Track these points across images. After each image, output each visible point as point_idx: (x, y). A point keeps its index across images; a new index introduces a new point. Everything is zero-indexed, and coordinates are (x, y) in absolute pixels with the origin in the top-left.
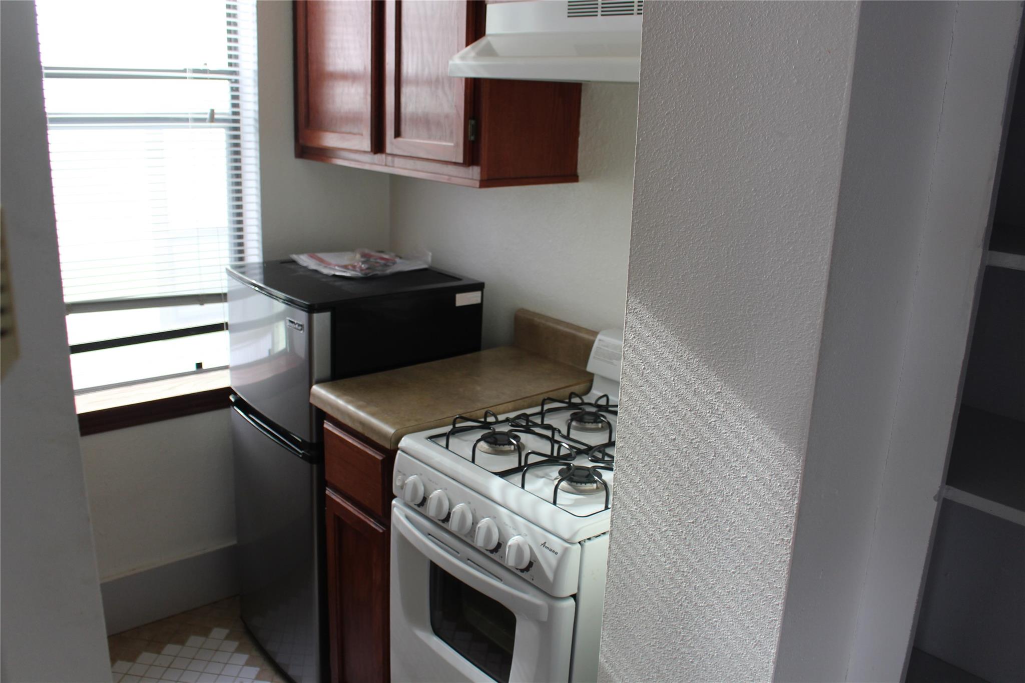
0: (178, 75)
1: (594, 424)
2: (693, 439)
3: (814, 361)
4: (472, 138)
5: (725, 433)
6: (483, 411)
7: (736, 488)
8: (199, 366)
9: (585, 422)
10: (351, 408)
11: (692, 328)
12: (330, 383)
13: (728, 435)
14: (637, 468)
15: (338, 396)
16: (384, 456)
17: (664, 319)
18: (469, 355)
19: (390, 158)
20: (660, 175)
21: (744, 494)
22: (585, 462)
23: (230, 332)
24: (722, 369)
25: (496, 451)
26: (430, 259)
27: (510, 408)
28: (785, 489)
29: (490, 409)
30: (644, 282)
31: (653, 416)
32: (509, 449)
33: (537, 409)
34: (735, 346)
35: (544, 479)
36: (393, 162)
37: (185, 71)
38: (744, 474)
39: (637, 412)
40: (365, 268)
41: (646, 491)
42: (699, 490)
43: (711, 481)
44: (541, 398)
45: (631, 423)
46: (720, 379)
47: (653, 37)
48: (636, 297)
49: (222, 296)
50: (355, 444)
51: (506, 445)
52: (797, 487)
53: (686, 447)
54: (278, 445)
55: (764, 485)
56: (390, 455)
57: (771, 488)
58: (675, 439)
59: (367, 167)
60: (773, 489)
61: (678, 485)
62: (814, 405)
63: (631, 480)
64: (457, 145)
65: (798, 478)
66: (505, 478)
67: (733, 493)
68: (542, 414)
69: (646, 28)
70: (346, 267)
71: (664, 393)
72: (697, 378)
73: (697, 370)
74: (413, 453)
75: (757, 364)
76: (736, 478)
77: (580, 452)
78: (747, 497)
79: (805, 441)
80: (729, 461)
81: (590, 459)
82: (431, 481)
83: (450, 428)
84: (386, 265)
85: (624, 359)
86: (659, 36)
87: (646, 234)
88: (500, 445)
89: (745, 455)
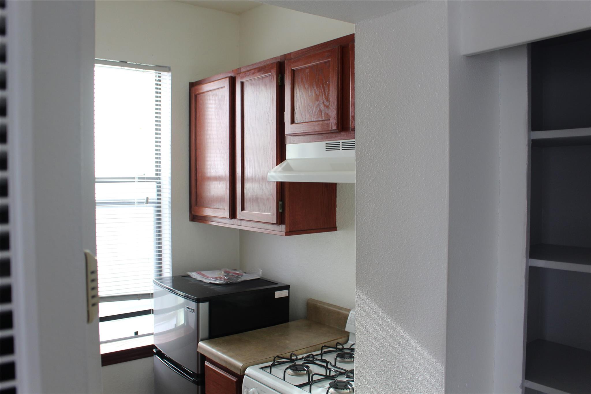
0: (130, 180)
1: (350, 359)
2: (392, 360)
3: (445, 316)
4: (281, 211)
5: (407, 356)
6: (290, 354)
7: (414, 384)
8: (136, 333)
9: (345, 358)
10: (220, 354)
11: (387, 304)
12: (208, 340)
13: (408, 357)
14: (366, 377)
15: (213, 347)
16: (237, 379)
17: (374, 300)
18: (283, 325)
19: (239, 221)
20: (368, 230)
21: (418, 387)
22: (344, 379)
23: (154, 315)
24: (403, 323)
25: (296, 374)
26: (261, 273)
27: (305, 352)
28: (437, 383)
29: (293, 352)
30: (363, 282)
31: (372, 349)
32: (304, 373)
33: (319, 352)
34: (408, 312)
35: (322, 388)
36: (241, 223)
37: (134, 178)
38: (417, 376)
39: (364, 347)
40: (226, 279)
41: (371, 389)
42: (397, 386)
43: (402, 382)
44: (321, 346)
45: (361, 354)
46: (402, 328)
47: (361, 165)
48: (360, 289)
49: (150, 294)
50: (222, 373)
51: (302, 370)
52: (443, 381)
53: (388, 364)
54: (179, 376)
55: (427, 381)
56: (240, 378)
57: (431, 383)
58: (383, 361)
59: (227, 226)
60: (432, 383)
61: (386, 384)
62: (447, 339)
63: (363, 383)
64: (273, 214)
65: (443, 377)
66: (301, 388)
67: (413, 387)
68: (321, 355)
69: (357, 162)
70: (216, 278)
71: (376, 337)
72: (392, 329)
73: (391, 325)
74: (253, 377)
75: (419, 320)
76: (414, 379)
77: (341, 374)
78: (420, 388)
79: (445, 357)
80: (409, 370)
81: (346, 376)
82: (262, 391)
83: (271, 363)
84: (237, 277)
85: (356, 321)
86: (363, 165)
87: (363, 258)
88: (298, 371)
89: (417, 366)
